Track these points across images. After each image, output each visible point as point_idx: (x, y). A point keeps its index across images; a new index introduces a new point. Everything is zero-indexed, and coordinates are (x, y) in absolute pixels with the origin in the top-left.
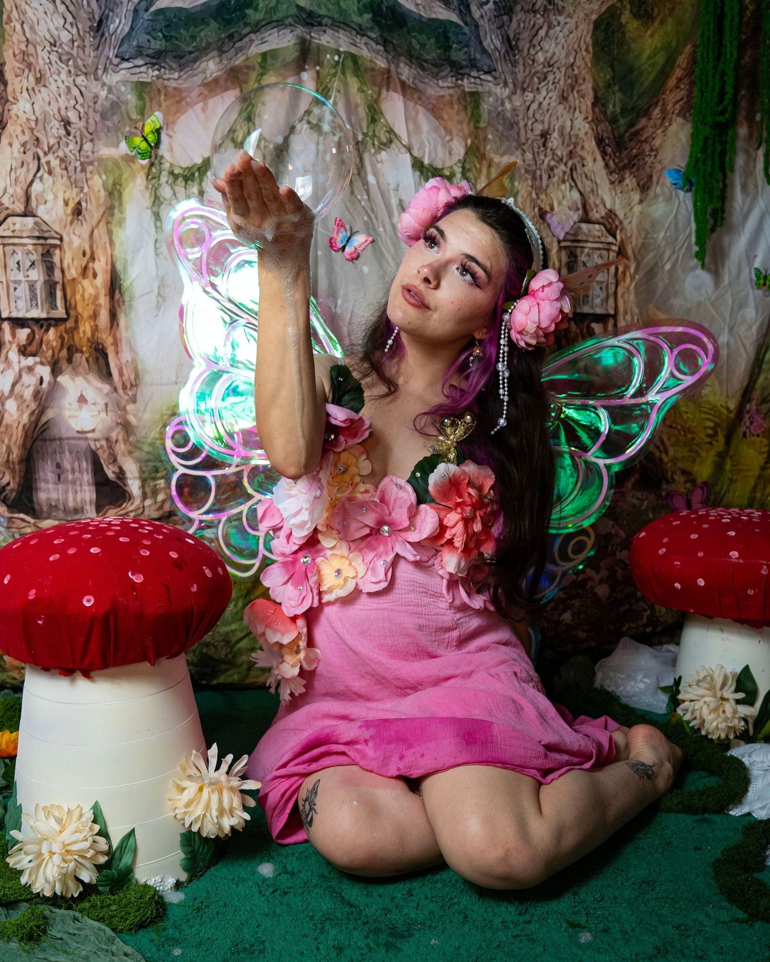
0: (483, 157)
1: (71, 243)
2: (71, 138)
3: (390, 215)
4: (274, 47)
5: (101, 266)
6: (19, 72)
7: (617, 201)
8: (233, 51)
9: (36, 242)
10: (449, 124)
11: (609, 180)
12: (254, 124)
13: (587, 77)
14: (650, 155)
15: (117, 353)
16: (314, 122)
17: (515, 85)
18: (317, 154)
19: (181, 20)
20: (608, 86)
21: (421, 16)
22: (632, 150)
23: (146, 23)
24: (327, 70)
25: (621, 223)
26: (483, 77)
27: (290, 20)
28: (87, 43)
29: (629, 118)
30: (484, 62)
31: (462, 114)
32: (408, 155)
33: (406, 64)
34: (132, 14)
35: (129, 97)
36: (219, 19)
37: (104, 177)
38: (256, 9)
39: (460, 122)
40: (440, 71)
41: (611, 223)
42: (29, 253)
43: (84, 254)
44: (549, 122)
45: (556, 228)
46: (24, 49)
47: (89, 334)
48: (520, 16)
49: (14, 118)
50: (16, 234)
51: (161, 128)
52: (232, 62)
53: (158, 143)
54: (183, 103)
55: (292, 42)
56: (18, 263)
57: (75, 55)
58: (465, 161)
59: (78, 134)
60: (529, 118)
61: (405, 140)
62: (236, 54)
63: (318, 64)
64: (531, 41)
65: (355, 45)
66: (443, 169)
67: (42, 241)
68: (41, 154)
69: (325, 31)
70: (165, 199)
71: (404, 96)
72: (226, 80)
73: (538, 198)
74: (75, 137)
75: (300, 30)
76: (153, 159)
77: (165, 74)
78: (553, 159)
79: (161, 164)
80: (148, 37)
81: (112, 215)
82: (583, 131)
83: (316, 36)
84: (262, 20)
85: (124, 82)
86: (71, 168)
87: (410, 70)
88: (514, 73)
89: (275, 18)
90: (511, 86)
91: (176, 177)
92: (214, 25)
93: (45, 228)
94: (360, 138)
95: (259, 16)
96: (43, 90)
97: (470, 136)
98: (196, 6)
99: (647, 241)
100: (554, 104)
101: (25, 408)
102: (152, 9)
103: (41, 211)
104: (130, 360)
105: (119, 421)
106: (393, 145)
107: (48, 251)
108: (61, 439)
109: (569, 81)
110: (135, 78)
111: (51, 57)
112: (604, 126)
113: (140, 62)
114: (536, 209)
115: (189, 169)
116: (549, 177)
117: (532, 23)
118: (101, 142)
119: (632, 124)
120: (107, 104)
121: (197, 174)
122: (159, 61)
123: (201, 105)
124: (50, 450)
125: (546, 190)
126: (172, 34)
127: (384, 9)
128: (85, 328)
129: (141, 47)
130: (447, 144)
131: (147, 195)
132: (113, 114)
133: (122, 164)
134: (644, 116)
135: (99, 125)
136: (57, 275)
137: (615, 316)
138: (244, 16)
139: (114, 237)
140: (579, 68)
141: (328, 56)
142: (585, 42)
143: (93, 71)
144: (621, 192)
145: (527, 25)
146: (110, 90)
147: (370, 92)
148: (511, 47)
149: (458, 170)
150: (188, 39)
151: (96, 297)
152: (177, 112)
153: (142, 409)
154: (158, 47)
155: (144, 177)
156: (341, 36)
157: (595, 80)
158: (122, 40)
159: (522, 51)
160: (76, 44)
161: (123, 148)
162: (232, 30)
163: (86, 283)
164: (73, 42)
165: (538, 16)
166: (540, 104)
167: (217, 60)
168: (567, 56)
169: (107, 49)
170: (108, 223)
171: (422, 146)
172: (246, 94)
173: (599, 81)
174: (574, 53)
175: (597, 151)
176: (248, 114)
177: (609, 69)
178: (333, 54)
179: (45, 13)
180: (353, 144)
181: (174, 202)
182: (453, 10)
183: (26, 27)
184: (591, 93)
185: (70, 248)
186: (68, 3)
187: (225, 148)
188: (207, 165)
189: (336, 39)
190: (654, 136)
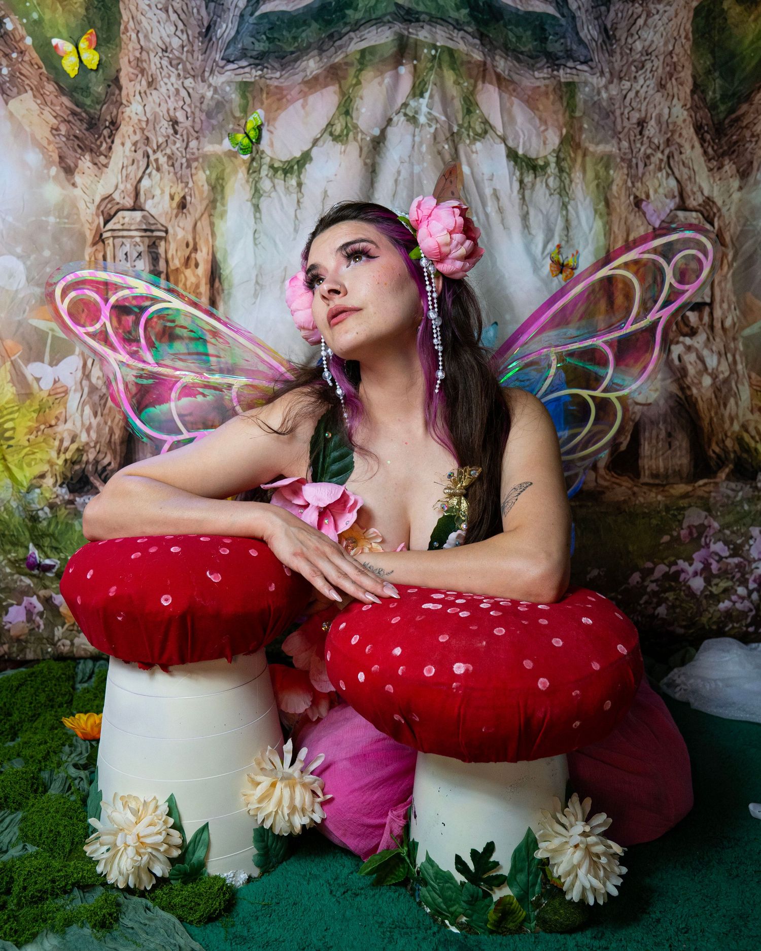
0: (578, 146)
1: (175, 235)
2: (178, 136)
3: (484, 205)
4: (372, 43)
5: (202, 256)
6: (133, 77)
7: (716, 189)
8: (333, 49)
9: (143, 234)
10: (545, 115)
11: (707, 166)
12: (352, 117)
13: (687, 64)
14: (751, 141)
16: (411, 114)
17: (611, 74)
18: (413, 147)
19: (283, 22)
20: (708, 72)
21: (518, 10)
22: (732, 136)
23: (251, 27)
24: (424, 64)
25: (719, 210)
26: (579, 67)
28: (196, 48)
29: (730, 104)
30: (581, 52)
31: (558, 104)
32: (503, 145)
33: (502, 56)
34: (238, 18)
35: (233, 96)
36: (320, 20)
37: (208, 172)
38: (356, 9)
39: (555, 112)
40: (537, 63)
41: (708, 210)
42: (136, 244)
43: (187, 245)
44: (647, 110)
45: (652, 216)
46: (138, 55)
48: (617, 6)
49: (127, 119)
50: (125, 227)
51: (262, 124)
52: (332, 60)
53: (259, 138)
54: (284, 100)
55: (391, 39)
56: (126, 254)
57: (184, 59)
58: (560, 150)
59: (185, 132)
60: (625, 107)
61: (500, 131)
62: (336, 52)
63: (416, 59)
64: (629, 30)
65: (452, 39)
66: (537, 159)
67: (148, 234)
68: (150, 152)
69: (422, 27)
70: (265, 192)
71: (499, 88)
72: (326, 77)
73: (634, 186)
74: (182, 135)
75: (398, 27)
76: (254, 155)
77: (267, 73)
78: (650, 147)
79: (261, 158)
80: (253, 40)
81: (215, 208)
82: (681, 118)
83: (414, 31)
84: (362, 18)
85: (229, 83)
86: (177, 165)
87: (505, 62)
88: (610, 62)
89: (374, 16)
90: (608, 75)
92: (315, 26)
93: (152, 221)
94: (455, 129)
95: (359, 15)
96: (154, 92)
97: (565, 125)
98: (298, 9)
99: (746, 228)
100: (651, 92)
102: (257, 13)
103: (149, 205)
106: (488, 136)
107: (154, 243)
109: (668, 69)
110: (239, 79)
111: (163, 62)
112: (703, 113)
113: (244, 63)
114: (632, 198)
115: (289, 162)
116: (646, 165)
117: (630, 12)
118: (207, 139)
119: (732, 110)
120: (212, 104)
121: (296, 167)
122: (262, 62)
123: (301, 101)
125: (641, 179)
126: (276, 35)
127: (481, 4)
129: (246, 49)
130: (541, 134)
131: (248, 188)
132: (218, 113)
133: (225, 160)
134: (745, 102)
135: (205, 124)
136: (162, 265)
137: (711, 305)
138: (344, 16)
139: (215, 229)
140: (677, 55)
141: (425, 51)
142: (684, 29)
143: (200, 73)
144: (720, 179)
145: (625, 14)
146: (216, 90)
147: (466, 84)
148: (608, 37)
149: (552, 160)
150: (290, 40)
152: (278, 109)
154: (262, 48)
155: (245, 172)
156: (438, 31)
157: (694, 67)
158: (228, 43)
159: (620, 40)
160: (185, 49)
161: (227, 144)
162: (333, 30)
163: (188, 272)
164: (183, 47)
165: (637, 5)
166: (637, 92)
167: (317, 58)
168: (666, 44)
169: (214, 53)
170: (210, 215)
171: (516, 137)
172: (345, 89)
173: (699, 68)
174: (673, 41)
175: (695, 138)
176: (346, 108)
177: (709, 56)
178: (430, 48)
179: (159, 22)
180: (448, 135)
181: (273, 194)
182: (551, 3)
183: (140, 35)
184: (690, 80)
185: (175, 239)
186: (180, 12)
187: (324, 142)
188: (306, 157)
189: (433, 35)
190: (755, 121)
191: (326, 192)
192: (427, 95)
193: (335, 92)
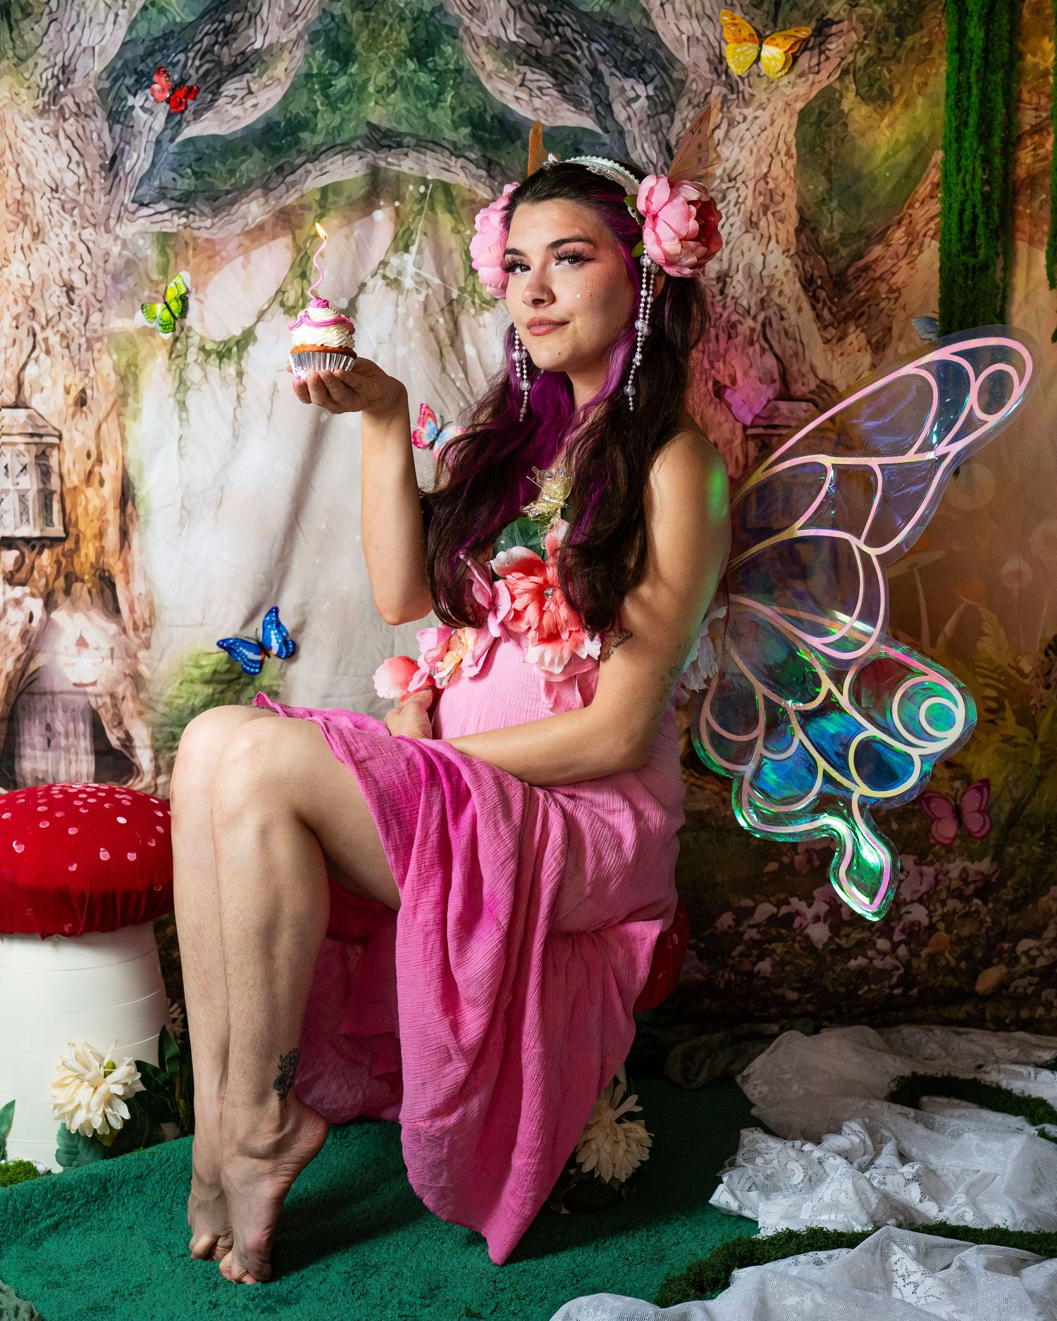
1: (72, 441)
2: (74, 307)
4: (337, 179)
5: (109, 471)
6: (12, 226)
7: (836, 368)
8: (283, 187)
9: (29, 440)
11: (822, 336)
12: (310, 282)
13: (789, 192)
14: (889, 299)
15: (127, 583)
16: (392, 276)
18: (396, 319)
19: (215, 150)
20: (822, 202)
22: (859, 292)
23: (171, 158)
24: (409, 206)
27: (358, 143)
28: (97, 187)
29: (854, 247)
34: (153, 146)
35: (149, 252)
36: (265, 148)
37: (115, 357)
38: (313, 131)
41: (826, 399)
42: (19, 454)
43: (89, 456)
44: (730, 260)
45: (740, 408)
46: (19, 196)
47: (92, 558)
48: (685, 114)
49: (6, 284)
50: (5, 430)
51: (188, 292)
52: (282, 201)
53: (184, 311)
54: (218, 258)
55: (361, 173)
57: (81, 201)
59: (83, 302)
62: (287, 191)
63: (398, 199)
65: (448, 170)
67: (36, 440)
68: (38, 329)
69: (406, 155)
70: (193, 383)
72: (275, 225)
73: (713, 367)
74: (80, 306)
75: (370, 156)
76: (177, 333)
77: (194, 221)
78: (736, 311)
79: (187, 337)
80: (174, 175)
81: (125, 404)
82: (782, 269)
83: (395, 161)
84: (323, 144)
85: (143, 234)
86: (74, 346)
89: (338, 141)
91: (208, 353)
92: (258, 155)
93: (40, 422)
94: (455, 295)
95: (318, 139)
96: (41, 247)
98: (235, 132)
100: (736, 233)
101: (9, 653)
102: (179, 139)
103: (36, 402)
104: (143, 592)
105: (128, 672)
107: (44, 452)
108: (53, 693)
109: (761, 199)
110: (156, 228)
111: (52, 206)
112: (815, 261)
113: (162, 207)
114: (710, 384)
115: (225, 343)
116: (730, 337)
118: (113, 311)
119: (859, 255)
120: (121, 262)
121: (235, 350)
122: (187, 205)
123: (241, 259)
124: (38, 706)
125: (724, 357)
126: (205, 169)
127: (489, 119)
128: (88, 551)
129: (165, 188)
131: (170, 378)
132: (129, 275)
133: (139, 340)
134: (879, 242)
135: (110, 290)
136: (55, 480)
138: (298, 141)
139: (127, 433)
140: (775, 179)
141: (411, 188)
142: (785, 141)
143: (102, 219)
144: (842, 354)
146: (124, 245)
147: (468, 232)
148: (672, 158)
150: (225, 175)
151: (103, 511)
152: (209, 270)
153: (157, 657)
154: (186, 187)
155: (166, 356)
156: (429, 159)
157: (800, 194)
158: (141, 179)
160: (83, 188)
161: (140, 319)
162: (282, 161)
163: (90, 492)
164: (79, 185)
167: (262, 200)
168: (758, 164)
169: (121, 192)
170: (120, 415)
172: (300, 242)
173: (807, 197)
174: (767, 160)
175: (803, 297)
176: (301, 269)
177: (822, 179)
178: (417, 185)
179: (46, 151)
180: (444, 304)
181: (205, 387)
182: (588, 113)
183: (22, 170)
184: (794, 214)
185: (71, 448)
186: (74, 137)
187: (273, 316)
188: (248, 337)
189: (422, 164)
190: (894, 270)
191: (275, 385)
192: (414, 249)
193: (287, 247)
